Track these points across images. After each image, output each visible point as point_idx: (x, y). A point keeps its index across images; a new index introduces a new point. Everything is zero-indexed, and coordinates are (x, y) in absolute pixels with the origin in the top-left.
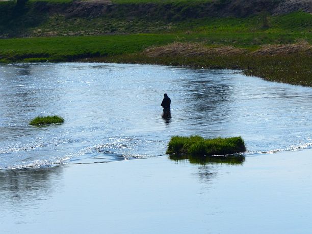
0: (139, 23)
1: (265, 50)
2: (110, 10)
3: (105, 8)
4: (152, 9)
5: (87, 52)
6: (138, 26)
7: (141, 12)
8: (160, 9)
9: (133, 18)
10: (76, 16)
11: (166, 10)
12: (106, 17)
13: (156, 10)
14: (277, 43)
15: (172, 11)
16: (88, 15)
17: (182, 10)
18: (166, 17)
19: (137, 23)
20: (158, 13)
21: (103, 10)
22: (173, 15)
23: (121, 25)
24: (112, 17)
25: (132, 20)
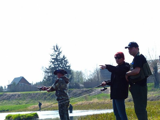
0: (32, 101)
1: (78, 104)
2: (19, 96)
3: (17, 95)
4: (38, 95)
5: (3, 110)
6: (31, 102)
7: (33, 97)
8: (41, 95)
9: (29, 99)
10: (4, 99)
11: (44, 95)
12: (17, 99)
13: (39, 96)
14: (84, 101)
15: (46, 96)
16: (10, 99)
17: (51, 95)
18: (43, 98)
19: (31, 101)
20: (40, 97)
21: (16, 97)
22: (47, 97)
23: (23, 102)
24: (20, 99)
25: (28, 100)
